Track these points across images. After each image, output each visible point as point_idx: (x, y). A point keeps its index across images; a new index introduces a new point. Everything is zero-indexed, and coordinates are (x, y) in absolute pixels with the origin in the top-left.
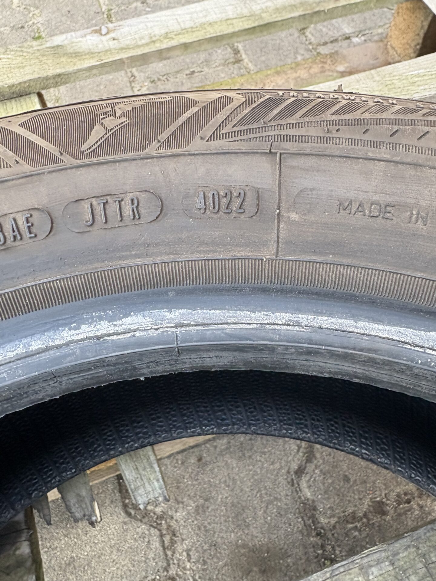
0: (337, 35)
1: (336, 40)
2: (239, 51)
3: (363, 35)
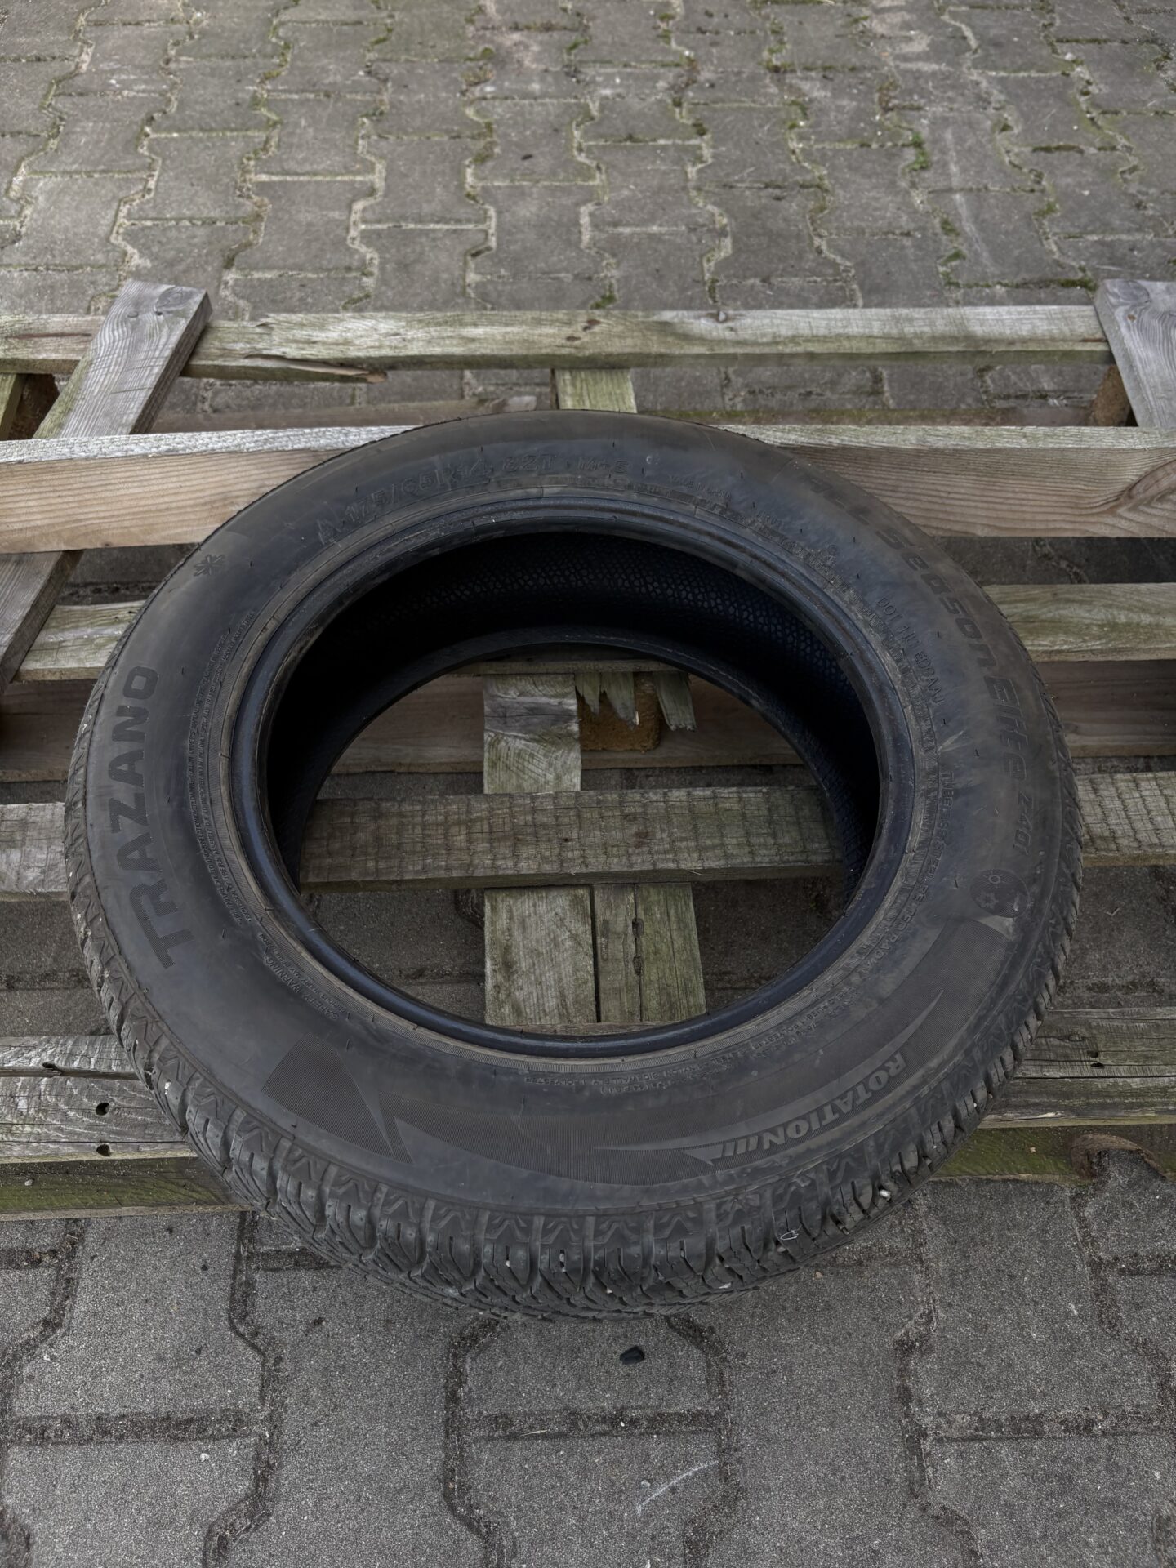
0: (1029, 388)
1: (1024, 397)
2: (881, 380)
3: (1068, 398)
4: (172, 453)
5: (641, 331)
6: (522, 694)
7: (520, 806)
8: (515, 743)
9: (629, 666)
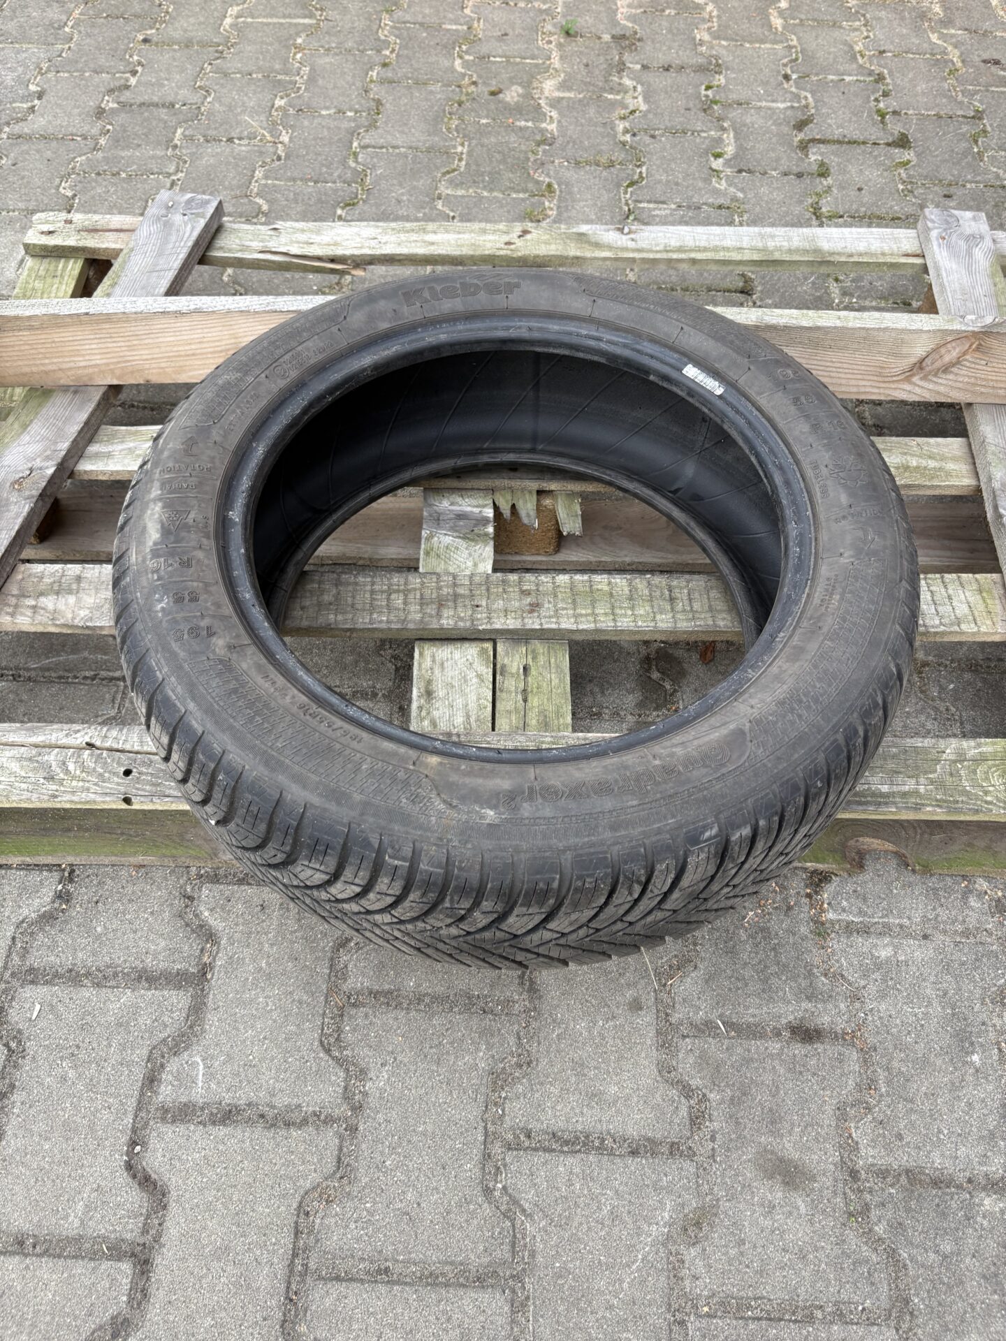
4: (198, 311)
5: (562, 239)
6: (452, 504)
7: (445, 581)
8: (444, 539)
9: (534, 485)
